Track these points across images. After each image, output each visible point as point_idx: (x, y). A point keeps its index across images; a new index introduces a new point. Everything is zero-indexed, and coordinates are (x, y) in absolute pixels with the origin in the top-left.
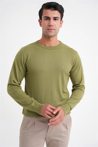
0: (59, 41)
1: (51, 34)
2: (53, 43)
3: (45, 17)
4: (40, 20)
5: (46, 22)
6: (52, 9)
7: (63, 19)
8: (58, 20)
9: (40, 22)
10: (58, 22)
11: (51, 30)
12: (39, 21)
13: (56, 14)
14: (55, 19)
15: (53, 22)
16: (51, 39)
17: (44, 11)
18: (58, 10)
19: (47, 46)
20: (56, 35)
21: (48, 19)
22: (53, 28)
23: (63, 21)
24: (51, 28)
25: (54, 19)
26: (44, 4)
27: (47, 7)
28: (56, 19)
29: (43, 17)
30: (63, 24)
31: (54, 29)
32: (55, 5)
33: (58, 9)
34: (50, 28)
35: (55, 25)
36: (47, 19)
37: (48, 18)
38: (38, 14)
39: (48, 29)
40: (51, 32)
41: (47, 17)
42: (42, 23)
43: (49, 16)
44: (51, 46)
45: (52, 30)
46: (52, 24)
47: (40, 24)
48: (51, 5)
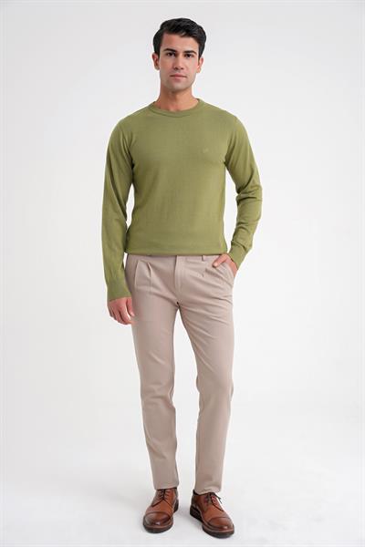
1: (179, 86)
2: (183, 103)
3: (168, 49)
4: (157, 57)
5: (170, 61)
6: (182, 32)
7: (203, 55)
8: (193, 56)
9: (155, 59)
10: (193, 61)
11: (178, 78)
12: (153, 56)
13: (190, 44)
14: (188, 54)
15: (182, 61)
16: (178, 96)
18: (193, 37)
19: (172, 109)
20: (188, 88)
21: (173, 55)
22: (182, 73)
24: (179, 72)
25: (185, 56)
26: (166, 22)
28: (189, 56)
29: (162, 49)
30: (203, 67)
31: (185, 75)
33: (194, 35)
34: (177, 73)
35: (187, 68)
36: (171, 54)
37: (173, 53)
39: (173, 74)
40: (178, 81)
41: (171, 50)
42: (159, 63)
43: (175, 49)
44: (178, 111)
45: (180, 78)
46: (181, 65)
47: (156, 65)
48: (179, 25)
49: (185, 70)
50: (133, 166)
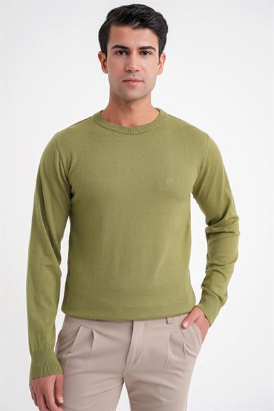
0: (157, 109)
1: (134, 93)
2: (140, 116)
3: (117, 46)
4: (103, 56)
5: (120, 61)
6: (135, 23)
7: (165, 51)
8: (151, 53)
9: (102, 60)
10: (152, 59)
11: (132, 83)
12: (100, 56)
13: (146, 37)
14: (144, 51)
15: (137, 61)
16: (133, 106)
17: (114, 29)
18: (150, 28)
19: (124, 125)
20: (146, 96)
21: (124, 54)
22: (137, 76)
23: (164, 56)
24: (134, 76)
25: (140, 53)
26: (113, 11)
27: (121, 20)
28: (145, 53)
29: (109, 47)
31: (141, 80)
32: (143, 14)
33: (151, 26)
34: (131, 77)
35: (144, 70)
36: (121, 53)
37: (124, 51)
38: (98, 39)
39: (125, 79)
40: (133, 87)
41: (122, 47)
42: (107, 64)
43: (126, 45)
44: (133, 126)
45: (135, 84)
46: (135, 66)
47: (104, 66)
48: (130, 14)
49: (141, 72)
50: (71, 196)
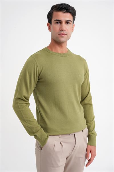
1: (62, 40)
3: (56, 20)
4: (50, 24)
5: (57, 27)
6: (64, 11)
8: (70, 23)
9: (49, 26)
10: (70, 26)
11: (62, 35)
12: (48, 24)
13: (68, 16)
14: (67, 22)
15: (65, 26)
16: (63, 45)
18: (70, 13)
21: (59, 23)
22: (64, 32)
24: (63, 32)
25: (66, 23)
27: (59, 9)
28: (68, 23)
29: (53, 20)
31: (66, 34)
32: (67, 7)
34: (62, 32)
35: (67, 30)
36: (58, 23)
37: (59, 22)
39: (59, 33)
40: (63, 37)
41: (58, 20)
42: (52, 28)
43: (60, 19)
45: (63, 35)
46: (64, 28)
47: (50, 29)
48: (62, 7)
